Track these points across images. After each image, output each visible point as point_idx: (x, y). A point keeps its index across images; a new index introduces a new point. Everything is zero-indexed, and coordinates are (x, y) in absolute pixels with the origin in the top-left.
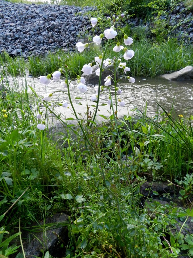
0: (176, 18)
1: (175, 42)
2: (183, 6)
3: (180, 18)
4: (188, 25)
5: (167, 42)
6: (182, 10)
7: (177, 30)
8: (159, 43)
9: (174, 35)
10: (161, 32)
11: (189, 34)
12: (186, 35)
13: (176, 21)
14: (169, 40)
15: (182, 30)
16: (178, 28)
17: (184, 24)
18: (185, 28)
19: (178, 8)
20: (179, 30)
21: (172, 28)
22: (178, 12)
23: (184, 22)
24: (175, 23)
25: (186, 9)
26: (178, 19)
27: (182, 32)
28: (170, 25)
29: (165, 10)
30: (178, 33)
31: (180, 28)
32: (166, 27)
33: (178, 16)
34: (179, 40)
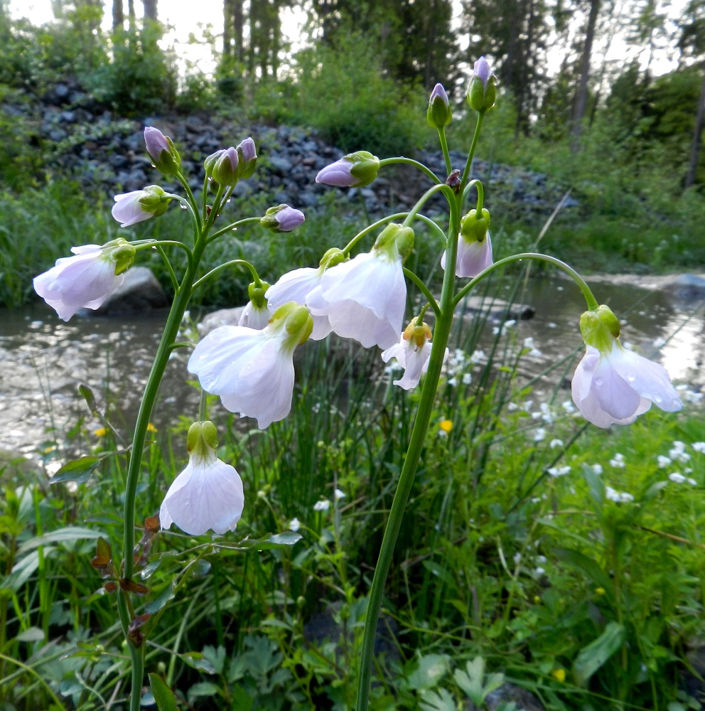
0: (63, 120)
1: (75, 193)
2: (80, 89)
3: (75, 121)
4: (106, 145)
5: (47, 190)
6: (78, 98)
7: (74, 157)
8: (16, 190)
9: (69, 172)
10: (16, 155)
11: (117, 174)
12: (108, 174)
13: (64, 128)
14: (51, 182)
15: (90, 159)
16: (77, 149)
17: (94, 141)
18: (97, 152)
19: (62, 90)
20: (82, 158)
21: (54, 149)
22: (62, 101)
23: (93, 136)
24: (63, 133)
25: (91, 96)
26: (70, 122)
27: (92, 166)
28: (45, 138)
29: (17, 86)
30: (79, 165)
31: (81, 150)
32: (34, 142)
33: (69, 116)
34: (88, 189)
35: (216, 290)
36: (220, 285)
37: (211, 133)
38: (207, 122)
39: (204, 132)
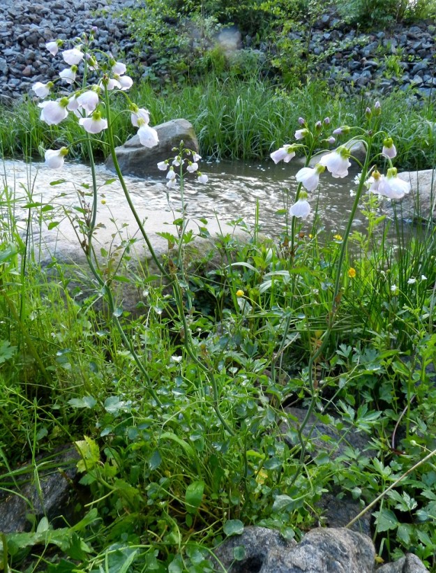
0: (324, 39)
1: (324, 89)
2: (338, 16)
3: (331, 39)
4: (348, 54)
5: (306, 88)
6: (335, 23)
7: (326, 64)
8: (289, 89)
9: (322, 75)
10: (292, 66)
11: (352, 75)
12: (346, 75)
13: (323, 45)
14: (309, 83)
15: (336, 65)
16: (329, 59)
17: (340, 52)
18: (342, 60)
19: (326, 18)
20: (331, 64)
21: (315, 59)
22: (325, 26)
23: (340, 49)
24: (322, 48)
25: (343, 21)
26: (327, 40)
27: (336, 69)
28: (310, 53)
29: (298, 20)
30: (329, 69)
31: (332, 59)
32: (304, 56)
33: (327, 36)
34: (332, 86)
35: (406, 158)
36: (410, 154)
37: (427, 38)
38: (425, 30)
39: (421, 38)
